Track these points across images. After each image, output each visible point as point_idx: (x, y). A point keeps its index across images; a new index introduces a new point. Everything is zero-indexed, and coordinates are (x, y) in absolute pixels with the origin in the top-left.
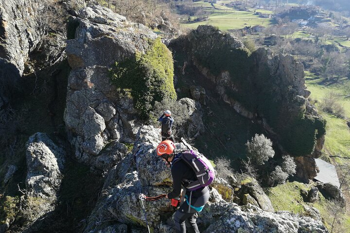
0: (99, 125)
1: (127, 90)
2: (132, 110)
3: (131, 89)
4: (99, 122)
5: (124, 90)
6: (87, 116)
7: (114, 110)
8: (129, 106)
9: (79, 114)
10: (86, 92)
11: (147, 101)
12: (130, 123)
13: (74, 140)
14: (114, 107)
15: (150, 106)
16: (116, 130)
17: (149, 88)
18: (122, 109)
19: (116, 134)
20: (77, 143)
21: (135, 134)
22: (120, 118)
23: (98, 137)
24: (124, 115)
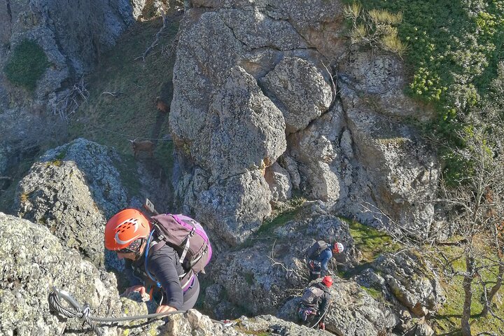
0: (263, 136)
1: (385, 15)
2: (396, 102)
3: (400, 16)
4: (266, 123)
5: (373, 14)
6: (227, 100)
7: (327, 90)
8: (384, 83)
9: (205, 91)
10: (234, 17)
11: (460, 70)
12: (383, 147)
13: (186, 181)
14: (329, 82)
15: (472, 91)
16: (324, 166)
17: (473, 20)
18: (358, 93)
19: (323, 181)
20: (190, 193)
21: (397, 196)
22: (346, 125)
23: (254, 177)
24: (362, 116)
